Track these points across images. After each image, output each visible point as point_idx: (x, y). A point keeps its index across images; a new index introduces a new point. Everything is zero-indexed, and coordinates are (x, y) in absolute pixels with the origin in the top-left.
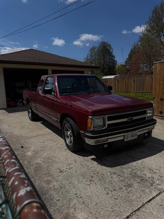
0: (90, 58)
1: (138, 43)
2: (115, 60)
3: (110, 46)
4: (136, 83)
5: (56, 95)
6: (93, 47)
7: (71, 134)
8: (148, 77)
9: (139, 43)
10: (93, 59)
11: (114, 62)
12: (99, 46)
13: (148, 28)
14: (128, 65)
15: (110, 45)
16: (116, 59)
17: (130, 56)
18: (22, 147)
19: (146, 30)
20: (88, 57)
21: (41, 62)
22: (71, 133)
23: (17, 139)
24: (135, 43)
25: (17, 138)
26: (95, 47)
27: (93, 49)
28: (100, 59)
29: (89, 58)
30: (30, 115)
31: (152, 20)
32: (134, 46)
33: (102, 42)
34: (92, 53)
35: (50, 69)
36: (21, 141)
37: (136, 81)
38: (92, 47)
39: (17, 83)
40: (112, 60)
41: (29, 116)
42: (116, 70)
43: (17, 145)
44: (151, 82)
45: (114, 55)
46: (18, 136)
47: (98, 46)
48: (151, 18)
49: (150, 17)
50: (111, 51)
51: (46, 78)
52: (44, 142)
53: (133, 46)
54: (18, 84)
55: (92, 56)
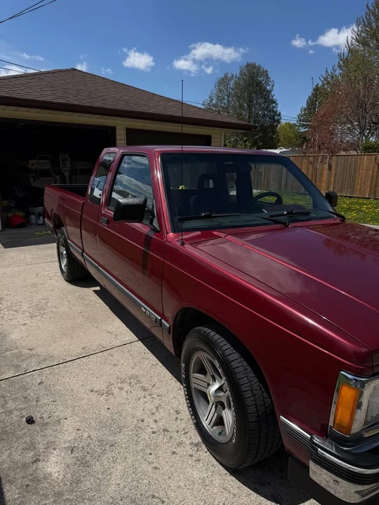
0: (217, 103)
1: (335, 71)
2: (277, 111)
3: (267, 75)
4: (334, 172)
5: (160, 225)
6: (226, 76)
7: (222, 394)
8: (366, 159)
9: (338, 72)
10: (222, 107)
11: (275, 117)
12: (241, 74)
13: (363, 34)
14: (304, 125)
15: (265, 73)
16: (279, 109)
17: (312, 103)
18: (30, 421)
19: (357, 40)
20: (212, 100)
21: (98, 104)
22: (220, 389)
23: (17, 367)
24: (327, 71)
25: (15, 362)
26: (229, 75)
27: (224, 81)
28: (241, 106)
29: (214, 102)
30: (64, 262)
31: (374, 15)
32: (325, 79)
33: (248, 65)
34: (220, 91)
35: (121, 125)
36: (27, 378)
37: (334, 166)
38: (223, 76)
39: (31, 162)
40: (270, 111)
41: (60, 266)
42: (278, 135)
43: (11, 405)
44: (372, 173)
45: (274, 98)
46: (20, 354)
47: (238, 75)
48: (371, 8)
49: (370, 5)
50: (268, 88)
51: (118, 156)
52: (108, 394)
53: (322, 79)
54: (33, 165)
55: (220, 99)
